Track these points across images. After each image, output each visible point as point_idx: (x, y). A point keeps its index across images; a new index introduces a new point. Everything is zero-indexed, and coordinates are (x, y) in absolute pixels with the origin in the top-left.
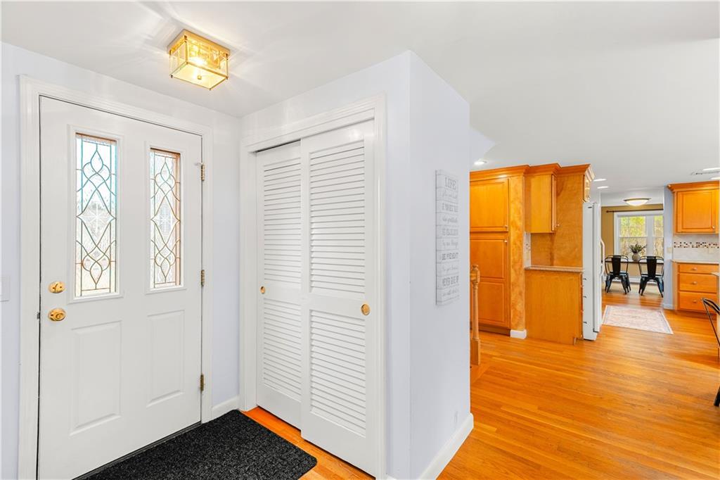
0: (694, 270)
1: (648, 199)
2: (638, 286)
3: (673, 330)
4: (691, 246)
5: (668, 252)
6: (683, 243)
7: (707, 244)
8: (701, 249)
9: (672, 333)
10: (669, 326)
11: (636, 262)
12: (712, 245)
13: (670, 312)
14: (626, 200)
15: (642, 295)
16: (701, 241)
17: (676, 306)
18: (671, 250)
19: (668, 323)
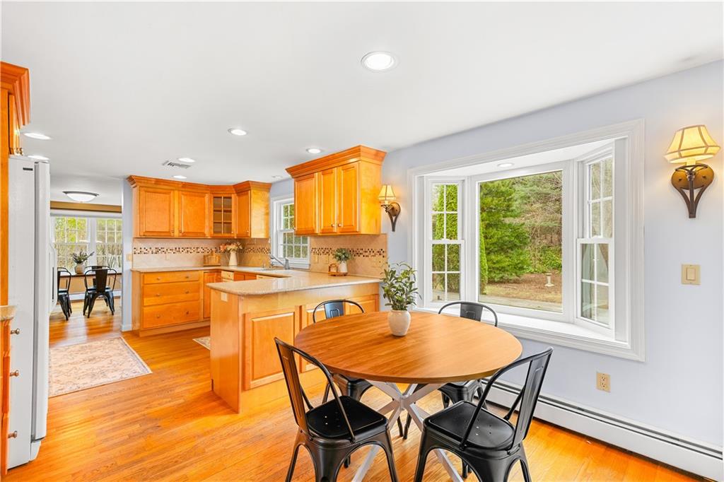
0: (158, 279)
1: (95, 195)
2: (82, 305)
3: (148, 365)
4: (151, 252)
5: (128, 260)
6: (143, 249)
7: (165, 250)
8: (160, 255)
9: (150, 372)
10: (141, 360)
11: (80, 275)
12: (169, 251)
13: (133, 335)
14: (66, 193)
15: (88, 317)
16: (159, 246)
17: (138, 324)
18: (130, 258)
19: (136, 354)
